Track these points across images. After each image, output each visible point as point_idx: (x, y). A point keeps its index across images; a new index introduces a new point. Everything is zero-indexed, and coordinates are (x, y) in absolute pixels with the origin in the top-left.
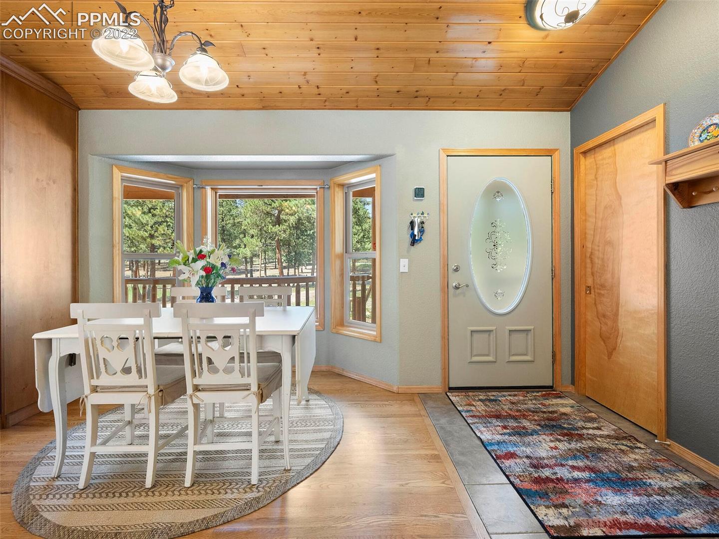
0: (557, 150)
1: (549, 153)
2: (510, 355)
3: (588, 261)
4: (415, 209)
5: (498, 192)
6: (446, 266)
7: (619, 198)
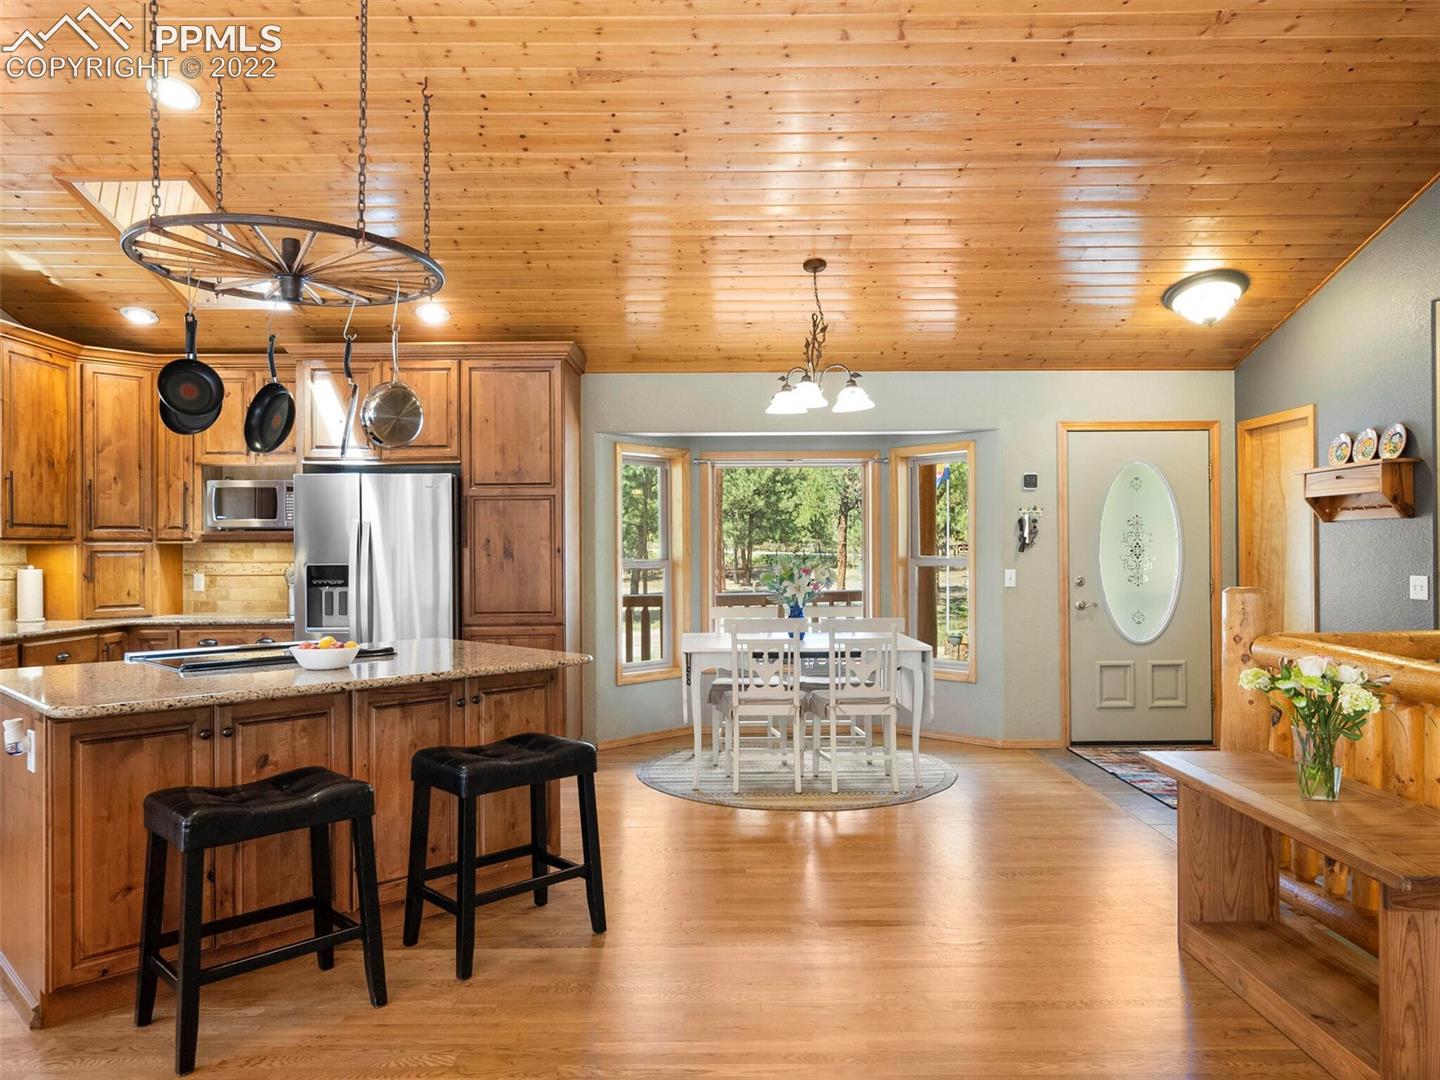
0: (1216, 422)
1: (1206, 426)
2: (1153, 699)
3: (1255, 573)
4: (1026, 502)
5: (1137, 479)
6: (1066, 578)
7: (1284, 498)
